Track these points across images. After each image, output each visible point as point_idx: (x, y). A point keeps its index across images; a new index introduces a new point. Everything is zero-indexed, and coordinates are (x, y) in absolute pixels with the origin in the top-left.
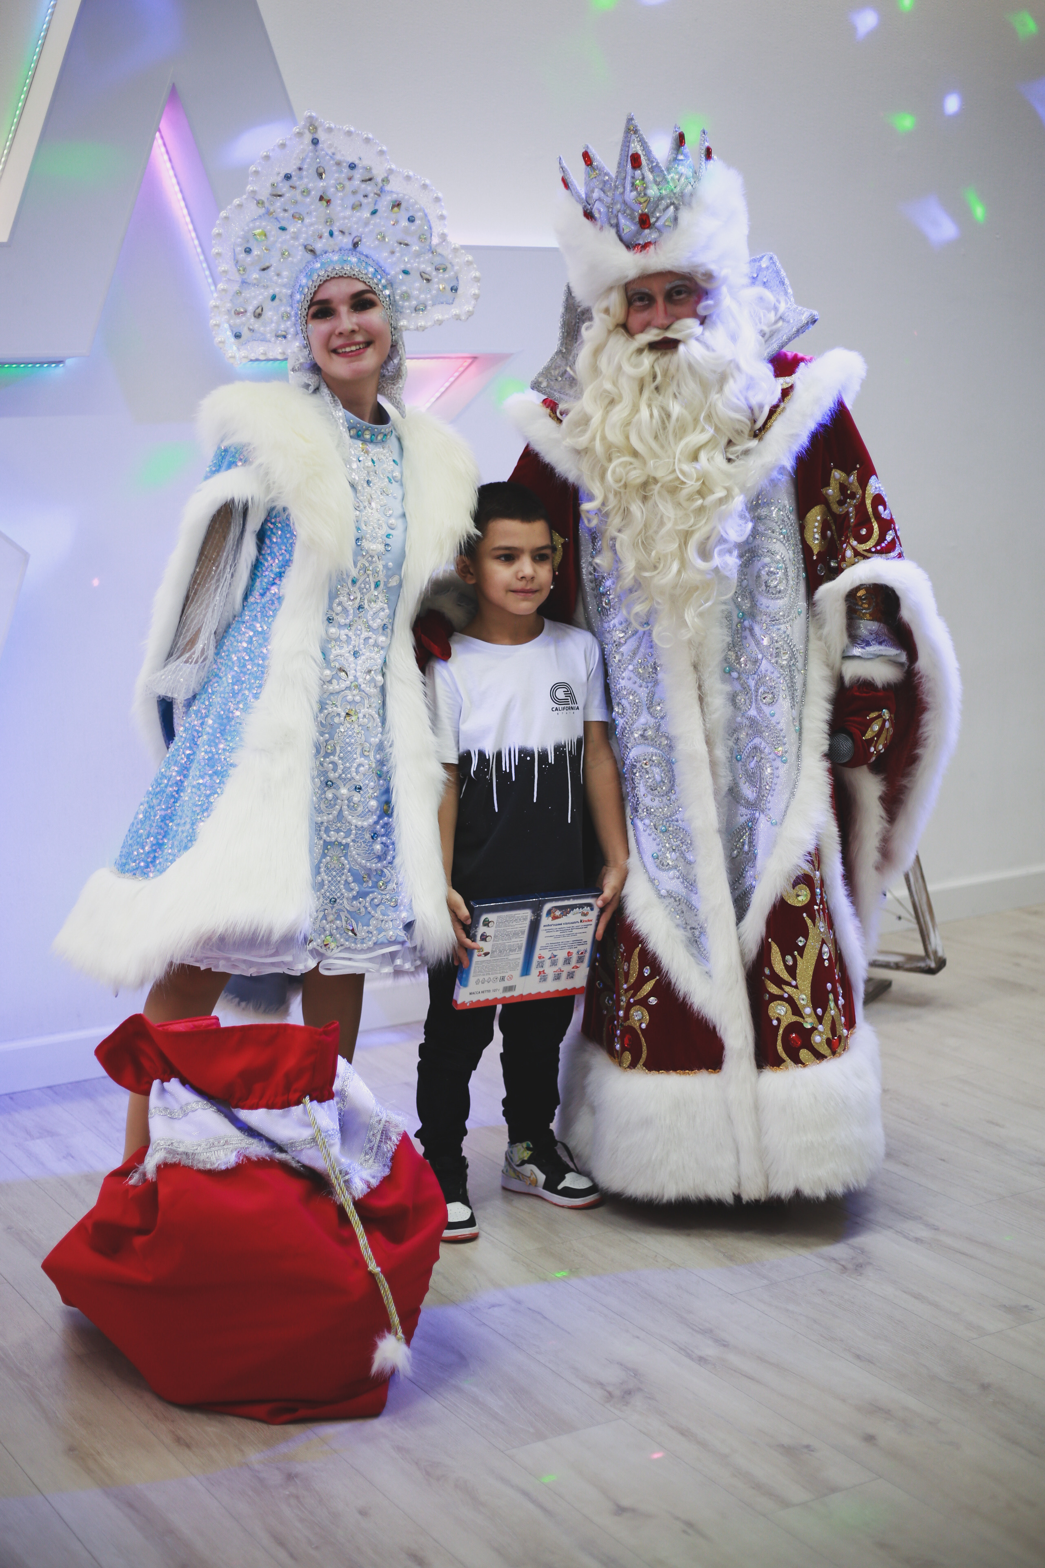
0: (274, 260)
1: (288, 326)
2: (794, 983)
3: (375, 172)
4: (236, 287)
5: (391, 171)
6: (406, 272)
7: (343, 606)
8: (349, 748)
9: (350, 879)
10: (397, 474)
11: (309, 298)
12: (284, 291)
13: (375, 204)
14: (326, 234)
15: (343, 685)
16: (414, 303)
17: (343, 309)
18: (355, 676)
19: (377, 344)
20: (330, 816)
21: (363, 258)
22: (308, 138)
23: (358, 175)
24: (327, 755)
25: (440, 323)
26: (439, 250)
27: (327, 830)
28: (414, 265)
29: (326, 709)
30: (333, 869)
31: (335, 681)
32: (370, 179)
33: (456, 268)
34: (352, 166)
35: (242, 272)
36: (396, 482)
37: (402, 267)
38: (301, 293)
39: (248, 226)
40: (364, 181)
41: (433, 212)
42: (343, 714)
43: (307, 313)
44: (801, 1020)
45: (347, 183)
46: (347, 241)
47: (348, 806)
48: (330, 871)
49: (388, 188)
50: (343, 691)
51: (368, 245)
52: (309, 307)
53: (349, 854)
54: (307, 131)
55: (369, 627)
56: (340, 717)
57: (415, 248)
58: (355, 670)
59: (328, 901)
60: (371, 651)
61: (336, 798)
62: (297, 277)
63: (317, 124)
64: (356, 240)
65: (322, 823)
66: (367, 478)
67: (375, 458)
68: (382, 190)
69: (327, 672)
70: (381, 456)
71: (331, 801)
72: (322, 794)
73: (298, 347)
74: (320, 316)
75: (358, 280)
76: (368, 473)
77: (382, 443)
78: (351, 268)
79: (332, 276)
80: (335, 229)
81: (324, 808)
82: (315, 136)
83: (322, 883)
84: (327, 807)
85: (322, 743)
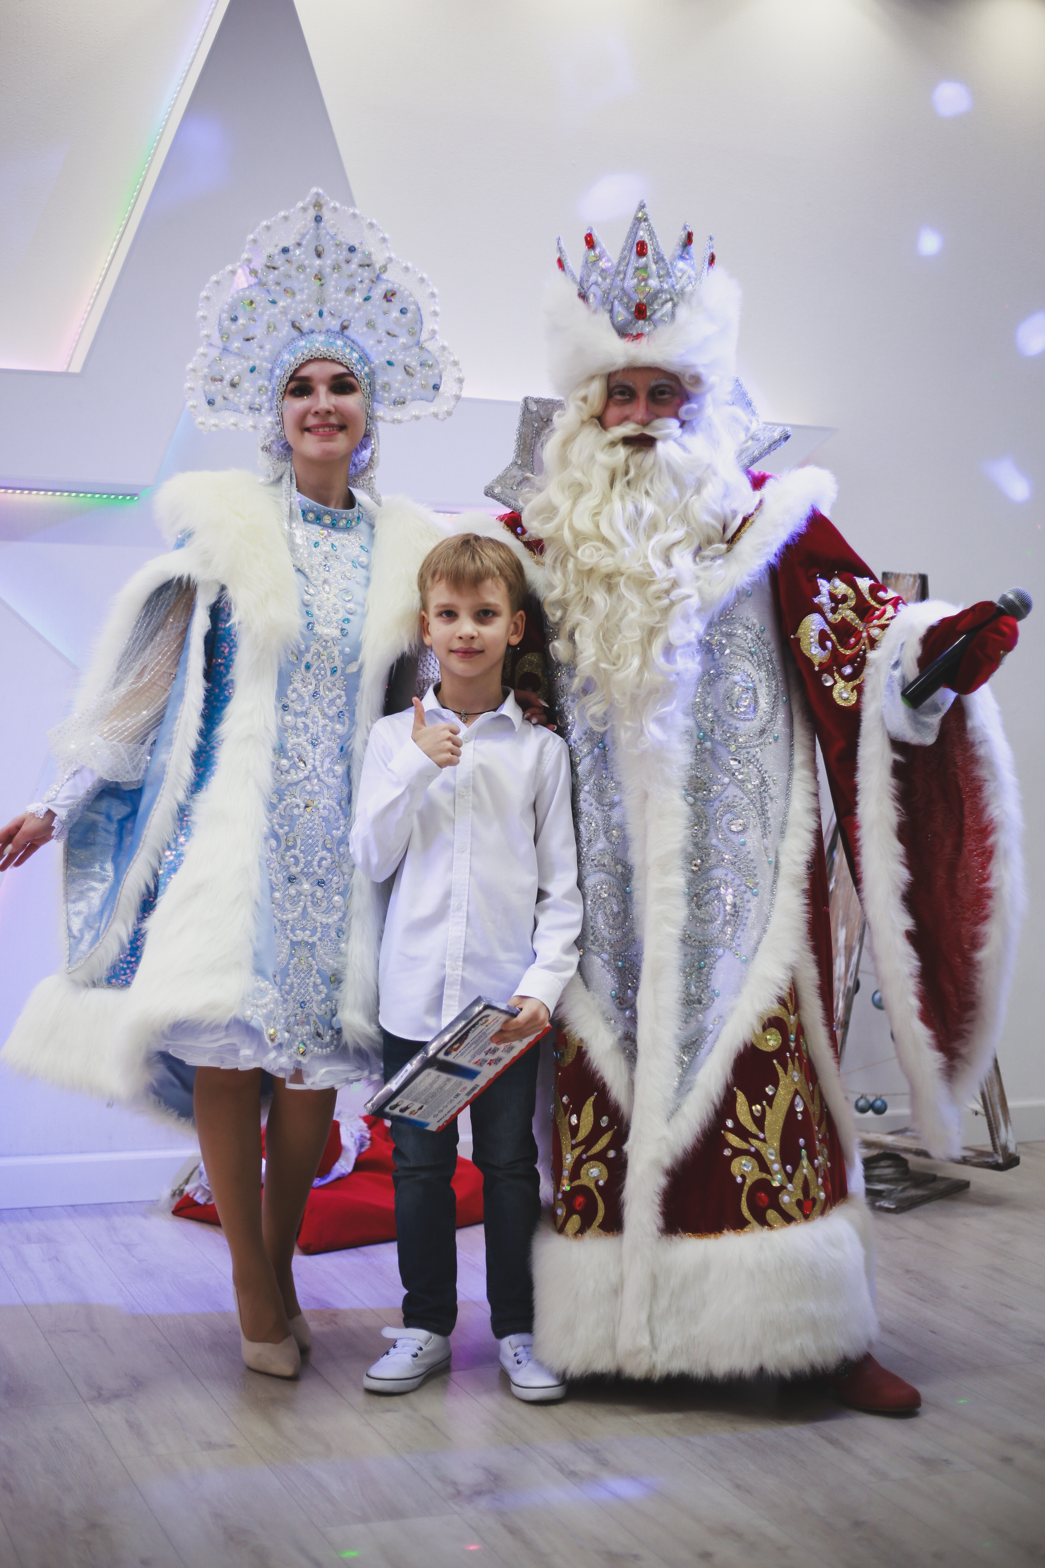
0: (259, 331)
1: (263, 399)
2: (762, 1136)
3: (374, 258)
4: (216, 353)
5: (390, 260)
6: (390, 363)
7: (297, 693)
8: (310, 841)
9: (319, 981)
10: (364, 559)
11: (289, 375)
12: (265, 364)
14: (316, 314)
15: (301, 775)
16: (394, 395)
17: (322, 390)
18: (314, 766)
19: (351, 429)
20: (295, 914)
21: (349, 342)
22: (312, 213)
23: (356, 259)
24: (288, 848)
25: (417, 418)
26: (425, 345)
27: (293, 929)
28: (400, 358)
29: (285, 800)
30: (301, 971)
31: (293, 771)
32: (368, 265)
33: (442, 366)
34: (352, 249)
35: (224, 339)
36: (363, 567)
37: (387, 358)
38: (282, 368)
39: (238, 294)
40: (361, 266)
41: (426, 307)
42: (303, 805)
43: (285, 390)
44: (769, 1177)
45: (344, 266)
46: (335, 324)
47: (312, 902)
48: (298, 973)
49: (384, 276)
50: (301, 781)
51: (356, 331)
52: (288, 383)
53: (317, 953)
54: (311, 207)
55: (325, 715)
56: (299, 808)
57: (402, 340)
58: (314, 759)
59: (298, 1005)
60: (328, 740)
61: (299, 894)
62: (280, 352)
63: (322, 202)
64: (346, 324)
65: (288, 921)
66: (324, 563)
67: (336, 543)
68: (378, 277)
69: (284, 762)
70: (345, 542)
71: (294, 897)
72: (286, 890)
73: (270, 422)
74: (297, 393)
75: (341, 364)
76: (326, 558)
77: (347, 529)
78: (336, 351)
79: (316, 356)
80: (325, 310)
81: (288, 906)
82: (319, 214)
83: (292, 986)
84: (291, 904)
85: (283, 836)
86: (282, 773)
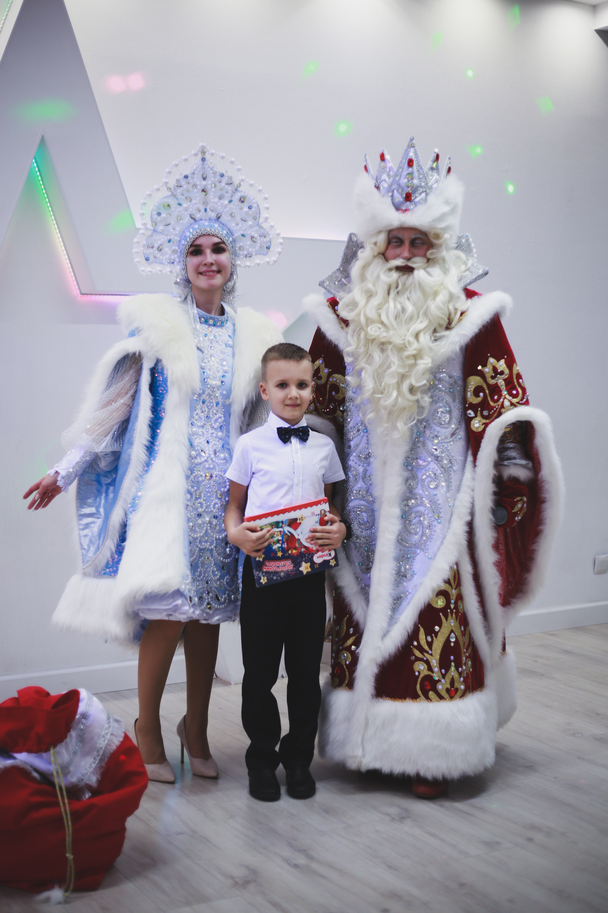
0: (173, 221)
1: (175, 257)
2: (430, 652)
3: (234, 180)
4: (150, 233)
5: (243, 180)
6: (243, 235)
7: (198, 416)
8: (209, 494)
9: (215, 569)
10: (231, 342)
11: (189, 244)
12: (176, 238)
13: (232, 197)
14: (203, 210)
15: (203, 459)
16: (246, 252)
17: (208, 251)
18: (209, 454)
19: (223, 272)
20: (202, 534)
21: (222, 225)
22: (200, 157)
23: (224, 180)
24: (197, 499)
25: (258, 264)
26: (262, 225)
27: (200, 542)
28: (248, 232)
29: (194, 473)
30: (206, 564)
31: (198, 457)
32: (231, 184)
33: (271, 236)
34: (222, 175)
35: (154, 225)
36: (230, 347)
37: (242, 232)
38: (186, 240)
39: (162, 200)
40: (227, 184)
41: (263, 205)
42: (204, 475)
43: (188, 252)
44: (432, 674)
45: (218, 184)
46: (213, 215)
47: (211, 528)
48: (204, 566)
49: (239, 189)
50: (203, 463)
51: (225, 218)
52: (189, 248)
53: (214, 555)
54: (200, 153)
55: (213, 427)
56: (202, 477)
57: (250, 223)
58: (209, 450)
59: (205, 583)
60: (215, 441)
61: (204, 523)
62: (184, 231)
63: (205, 150)
64: (219, 215)
65: (197, 538)
66: (210, 345)
67: (216, 334)
68: (236, 190)
69: (193, 453)
70: (221, 333)
71: (201, 525)
72: (196, 521)
73: (179, 269)
74: (194, 253)
75: (218, 237)
76: (211, 342)
77: (222, 326)
78: (215, 230)
79: (204, 233)
80: (208, 208)
81: (197, 529)
82: (204, 157)
83: (200, 573)
84: (199, 529)
85: (193, 492)
86: (192, 459)
